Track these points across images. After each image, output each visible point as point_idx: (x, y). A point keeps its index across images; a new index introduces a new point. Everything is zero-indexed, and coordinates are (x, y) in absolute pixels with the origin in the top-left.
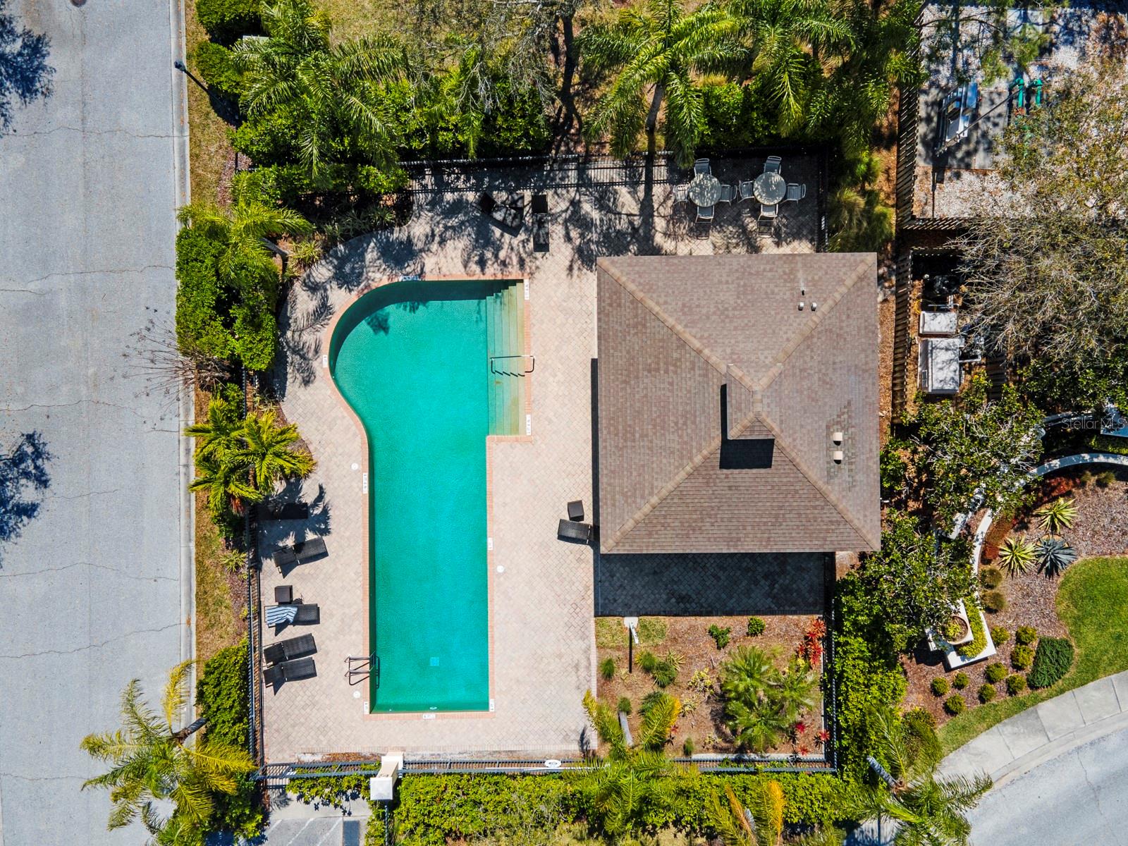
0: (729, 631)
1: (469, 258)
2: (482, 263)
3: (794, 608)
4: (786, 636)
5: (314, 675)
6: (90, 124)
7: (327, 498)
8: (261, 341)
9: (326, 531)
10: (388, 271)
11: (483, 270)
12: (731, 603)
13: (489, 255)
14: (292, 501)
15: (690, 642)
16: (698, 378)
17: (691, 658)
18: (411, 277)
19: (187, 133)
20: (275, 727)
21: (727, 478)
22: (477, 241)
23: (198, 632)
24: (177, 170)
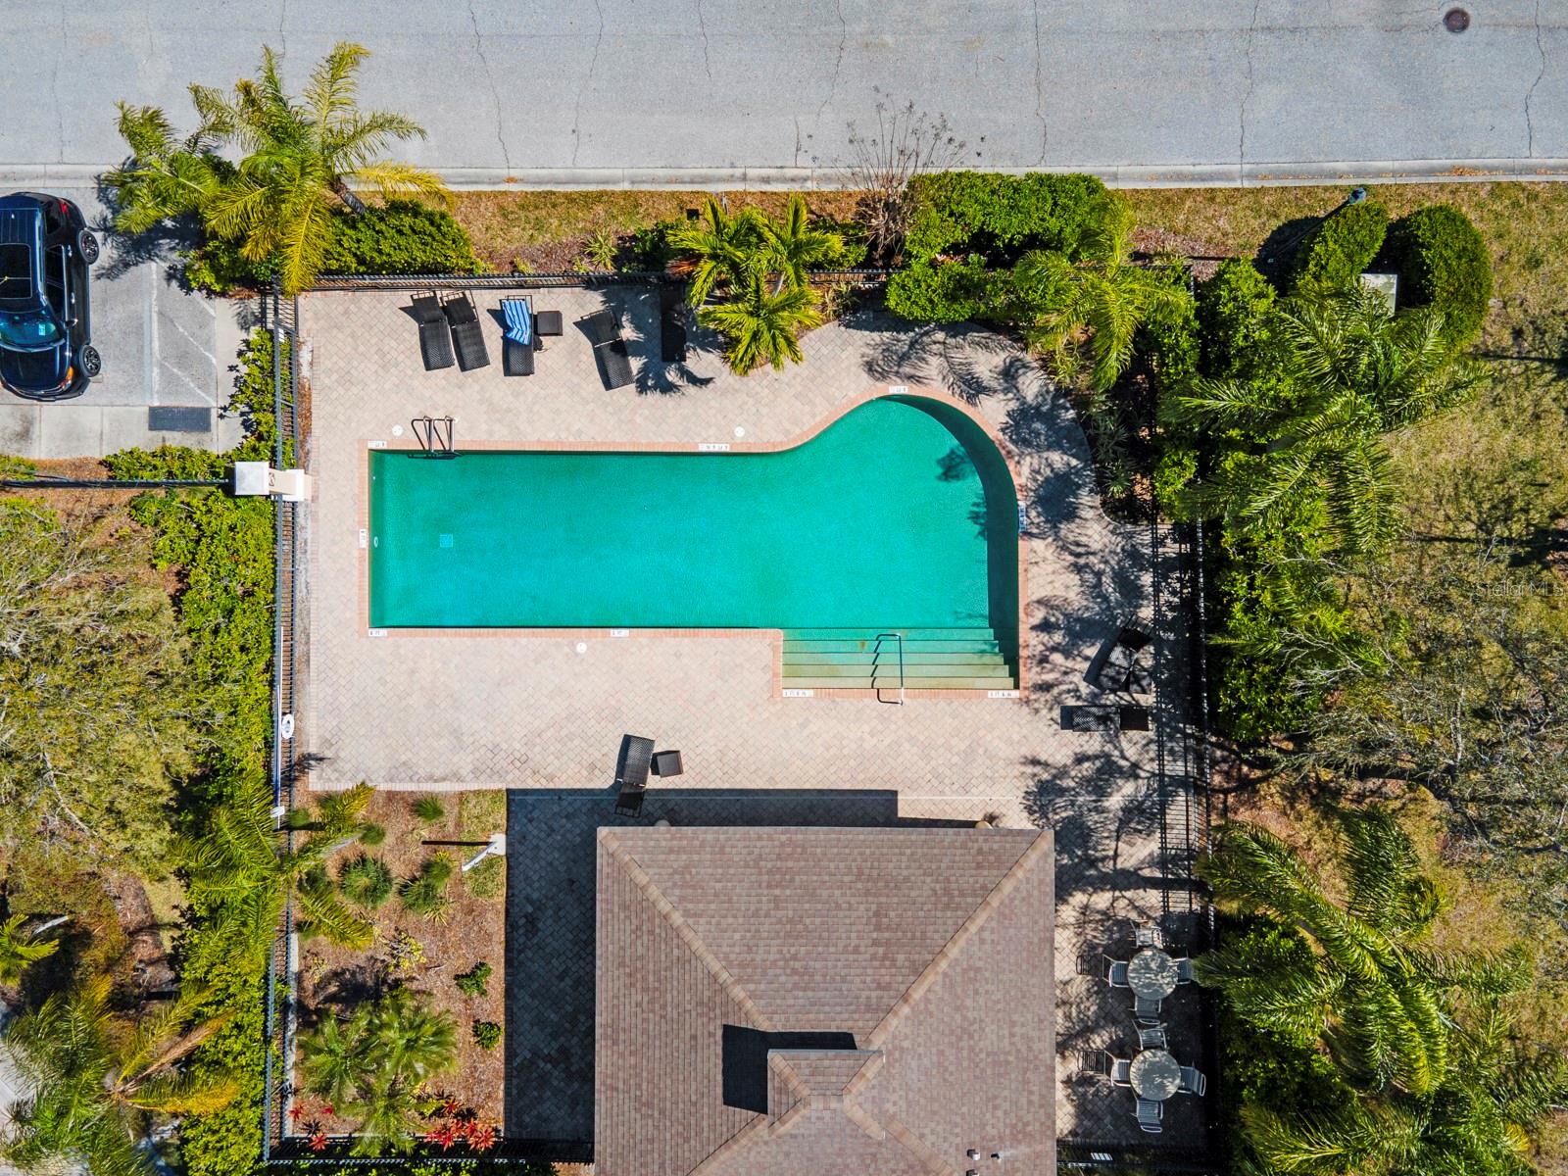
0: (483, 993)
1: (1052, 608)
2: (1045, 627)
3: (514, 1092)
4: (472, 1078)
5: (428, 367)
6: (1261, 38)
7: (691, 390)
8: (931, 301)
9: (643, 388)
10: (1032, 485)
11: (1034, 628)
12: (524, 997)
13: (1058, 637)
14: (689, 336)
15: (467, 935)
16: (864, 994)
17: (443, 934)
18: (1024, 520)
19: (1247, 184)
20: (352, 307)
21: (710, 1035)
22: (1079, 620)
23: (496, 195)
24: (1191, 168)
